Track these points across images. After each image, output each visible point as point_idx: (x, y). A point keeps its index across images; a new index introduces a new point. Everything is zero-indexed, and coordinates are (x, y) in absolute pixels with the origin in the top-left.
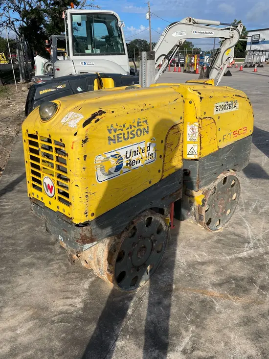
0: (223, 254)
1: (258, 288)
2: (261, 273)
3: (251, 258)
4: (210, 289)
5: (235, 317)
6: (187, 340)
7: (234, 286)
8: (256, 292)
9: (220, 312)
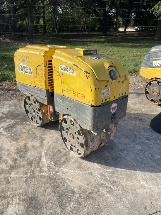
0: (47, 151)
1: (17, 158)
2: (26, 162)
3: (39, 162)
4: (24, 142)
5: (6, 146)
6: (5, 133)
7: (22, 149)
8: (15, 156)
9: (10, 142)
